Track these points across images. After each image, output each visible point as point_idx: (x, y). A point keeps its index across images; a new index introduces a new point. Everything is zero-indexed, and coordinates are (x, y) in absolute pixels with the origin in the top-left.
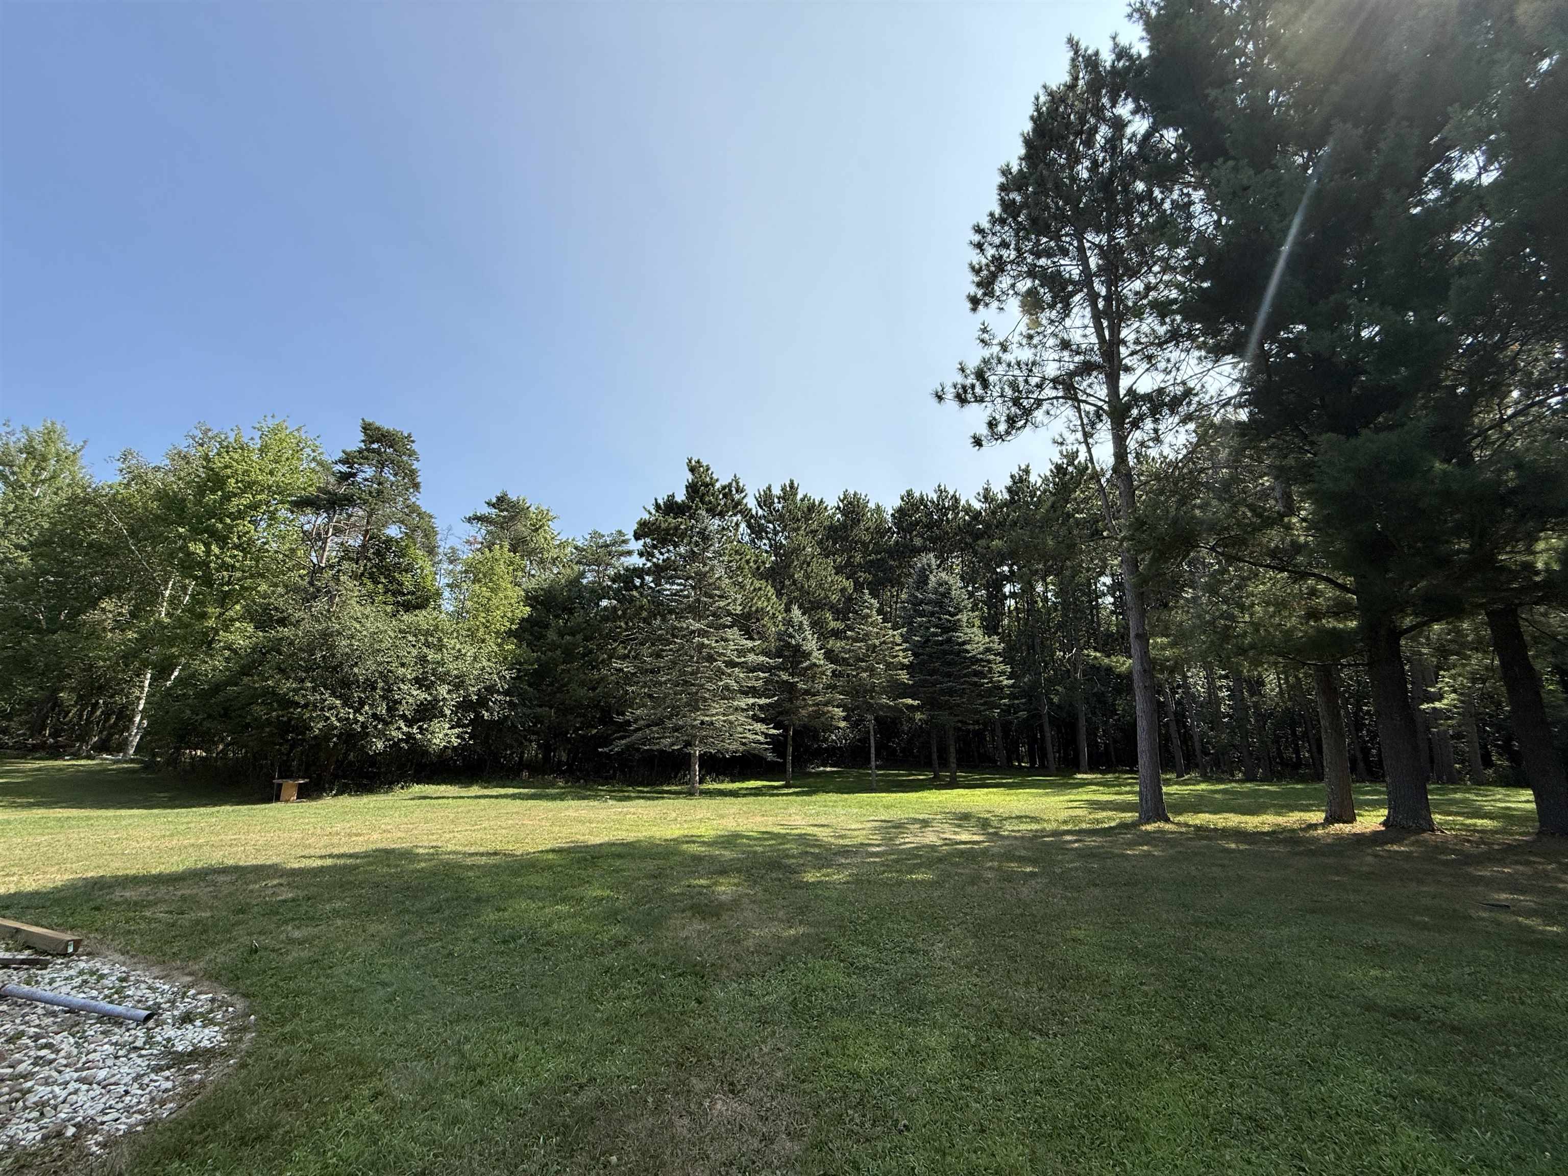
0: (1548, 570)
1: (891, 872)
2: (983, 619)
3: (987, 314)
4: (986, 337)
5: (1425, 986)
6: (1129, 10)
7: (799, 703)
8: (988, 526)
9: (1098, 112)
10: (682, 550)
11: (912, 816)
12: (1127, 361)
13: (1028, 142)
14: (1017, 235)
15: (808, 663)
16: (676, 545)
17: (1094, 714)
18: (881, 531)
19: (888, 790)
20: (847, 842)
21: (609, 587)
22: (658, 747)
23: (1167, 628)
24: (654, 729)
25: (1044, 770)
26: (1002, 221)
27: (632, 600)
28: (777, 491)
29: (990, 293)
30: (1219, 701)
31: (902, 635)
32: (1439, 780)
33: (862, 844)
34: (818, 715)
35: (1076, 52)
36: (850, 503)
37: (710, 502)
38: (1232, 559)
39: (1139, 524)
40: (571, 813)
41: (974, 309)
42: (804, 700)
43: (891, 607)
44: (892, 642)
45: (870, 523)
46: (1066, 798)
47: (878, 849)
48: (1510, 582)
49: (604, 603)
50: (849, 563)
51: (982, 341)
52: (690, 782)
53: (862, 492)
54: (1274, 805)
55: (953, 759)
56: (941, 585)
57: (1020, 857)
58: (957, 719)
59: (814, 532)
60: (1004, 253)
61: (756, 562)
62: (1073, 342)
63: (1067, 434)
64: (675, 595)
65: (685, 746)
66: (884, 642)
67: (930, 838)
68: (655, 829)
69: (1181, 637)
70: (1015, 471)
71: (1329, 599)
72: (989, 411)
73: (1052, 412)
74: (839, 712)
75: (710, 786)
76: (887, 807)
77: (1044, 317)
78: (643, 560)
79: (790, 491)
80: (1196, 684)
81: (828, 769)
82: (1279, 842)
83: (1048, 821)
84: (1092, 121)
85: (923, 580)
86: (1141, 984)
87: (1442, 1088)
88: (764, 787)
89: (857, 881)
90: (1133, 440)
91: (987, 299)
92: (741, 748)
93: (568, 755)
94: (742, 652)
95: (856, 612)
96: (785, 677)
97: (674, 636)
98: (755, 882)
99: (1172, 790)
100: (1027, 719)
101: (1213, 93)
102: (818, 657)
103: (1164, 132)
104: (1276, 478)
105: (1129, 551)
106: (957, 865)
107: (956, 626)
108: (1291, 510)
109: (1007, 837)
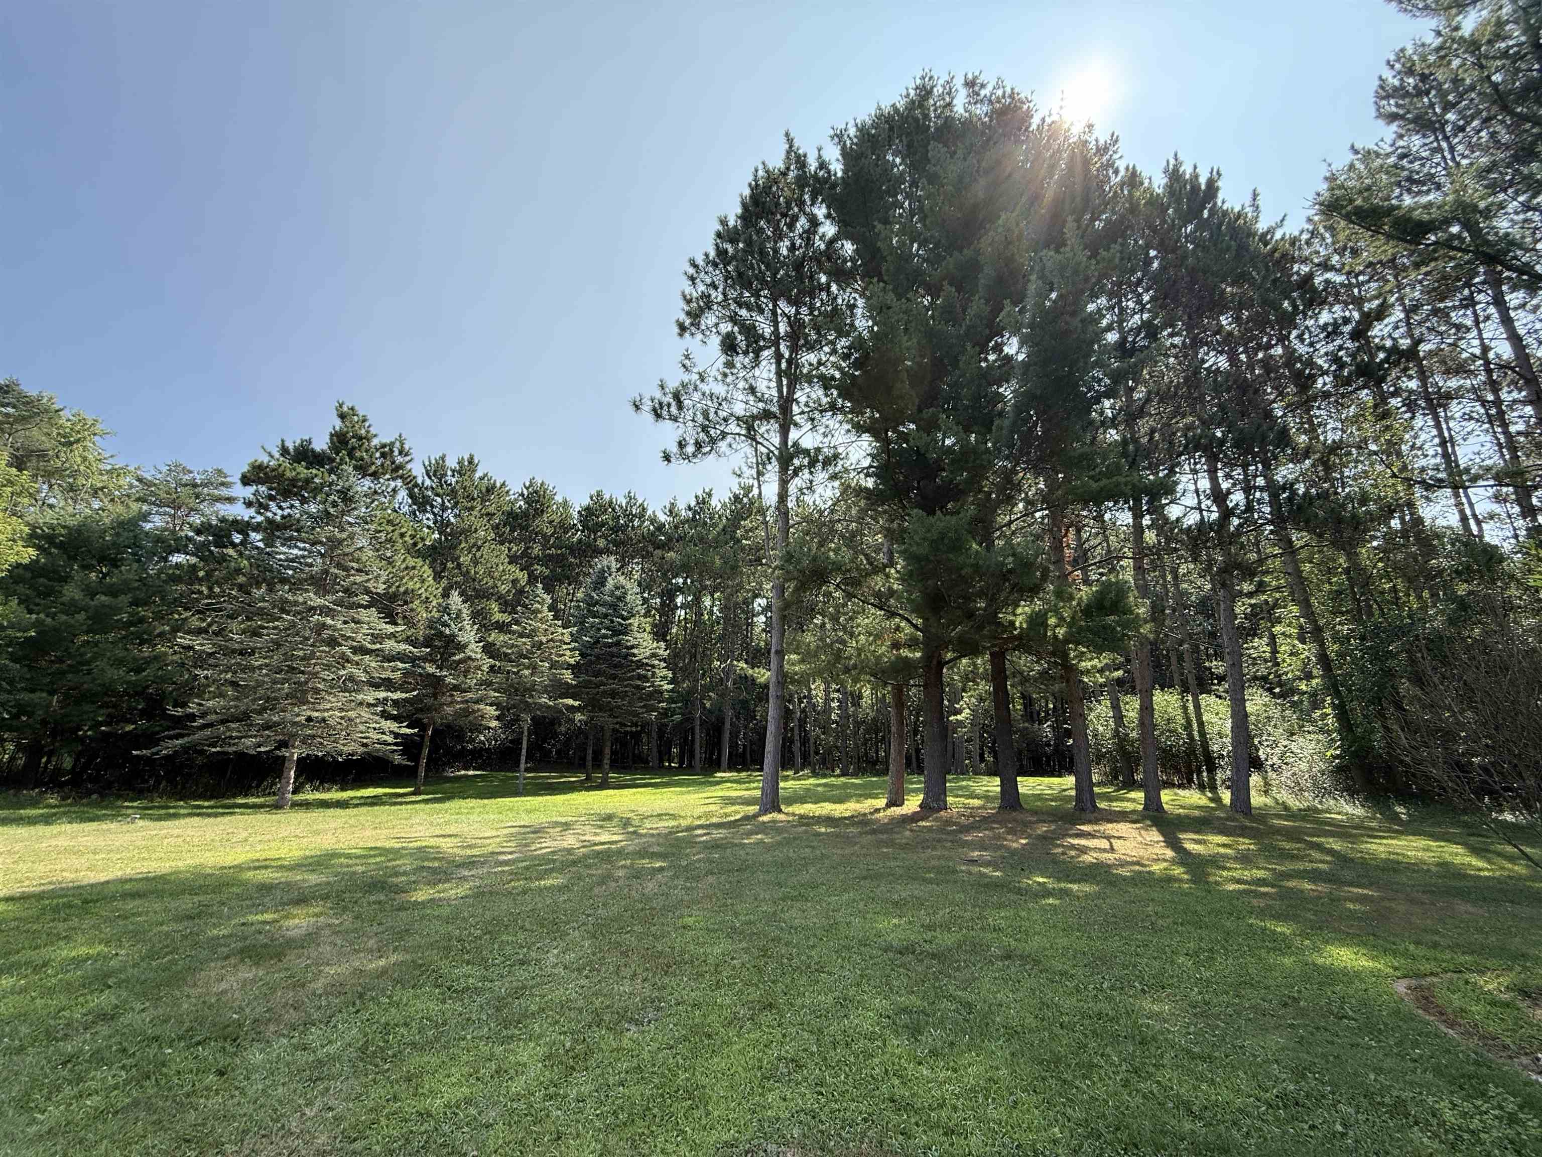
0: (1021, 627)
1: (518, 880)
2: (654, 625)
3: (692, 342)
4: (687, 362)
5: (923, 926)
6: (832, 132)
7: (447, 699)
8: (670, 539)
9: (801, 204)
10: (313, 508)
11: (554, 819)
12: (797, 418)
13: (744, 205)
14: (726, 280)
15: (462, 655)
16: (304, 500)
17: (738, 718)
18: (564, 527)
19: (535, 794)
20: (476, 852)
21: (190, 539)
22: (234, 749)
23: (798, 647)
24: (233, 725)
25: (689, 769)
26: (715, 265)
27: (224, 558)
28: (452, 463)
29: (694, 324)
30: (831, 709)
31: (572, 634)
32: (956, 773)
33: (493, 853)
34: (467, 713)
35: (791, 147)
36: (536, 492)
37: (362, 459)
38: (850, 596)
39: (789, 557)
40: (62, 842)
41: (681, 335)
42: (452, 695)
43: (565, 605)
44: (561, 641)
45: (554, 516)
46: (705, 795)
47: (510, 857)
48: (1003, 633)
49: (177, 558)
50: (525, 554)
51: (684, 366)
52: (282, 792)
53: (550, 484)
54: (856, 795)
55: (606, 761)
56: (617, 588)
57: (652, 853)
58: (615, 720)
59: (490, 515)
60: (713, 294)
61: (413, 537)
62: (758, 390)
63: (745, 469)
64: (293, 561)
65: (278, 748)
66: (552, 640)
67: (570, 841)
68: (208, 854)
69: (808, 656)
70: (700, 493)
71: (906, 635)
72: (680, 432)
73: (734, 446)
74: (492, 711)
75: (308, 797)
76: (529, 812)
77: (739, 360)
78: (252, 512)
79: (468, 467)
80: (817, 695)
81: (471, 773)
82: (854, 824)
83: (684, 818)
84: (796, 209)
85: (600, 582)
86: (732, 959)
87: (919, 1003)
88: (385, 795)
89: (479, 894)
90: (793, 487)
91: (693, 329)
92: (361, 750)
93: (77, 760)
94: (377, 638)
95: (525, 606)
96: (431, 669)
97: (283, 610)
98: (345, 909)
99: (789, 785)
100: (681, 723)
101: (879, 227)
102: (475, 650)
103: (845, 242)
104: (885, 537)
105: (778, 578)
106: (588, 867)
107: (625, 630)
108: (892, 564)
109: (645, 835)
